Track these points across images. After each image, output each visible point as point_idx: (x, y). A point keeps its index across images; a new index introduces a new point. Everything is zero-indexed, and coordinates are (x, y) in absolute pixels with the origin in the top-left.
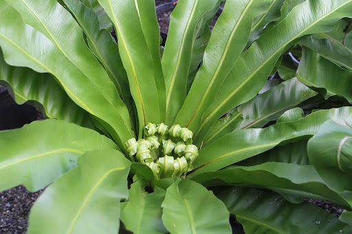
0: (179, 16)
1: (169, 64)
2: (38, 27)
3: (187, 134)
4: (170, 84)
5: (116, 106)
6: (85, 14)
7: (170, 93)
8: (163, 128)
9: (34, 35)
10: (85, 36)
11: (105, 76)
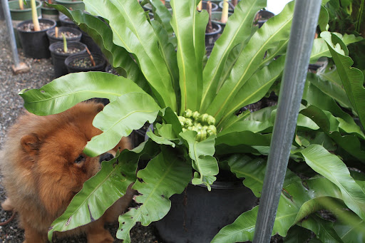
0: (221, 43)
1: (208, 74)
2: (133, 30)
3: (212, 119)
4: (207, 88)
5: (169, 90)
6: (161, 32)
7: (205, 95)
8: (196, 114)
9: (130, 34)
10: (158, 44)
11: (166, 70)
